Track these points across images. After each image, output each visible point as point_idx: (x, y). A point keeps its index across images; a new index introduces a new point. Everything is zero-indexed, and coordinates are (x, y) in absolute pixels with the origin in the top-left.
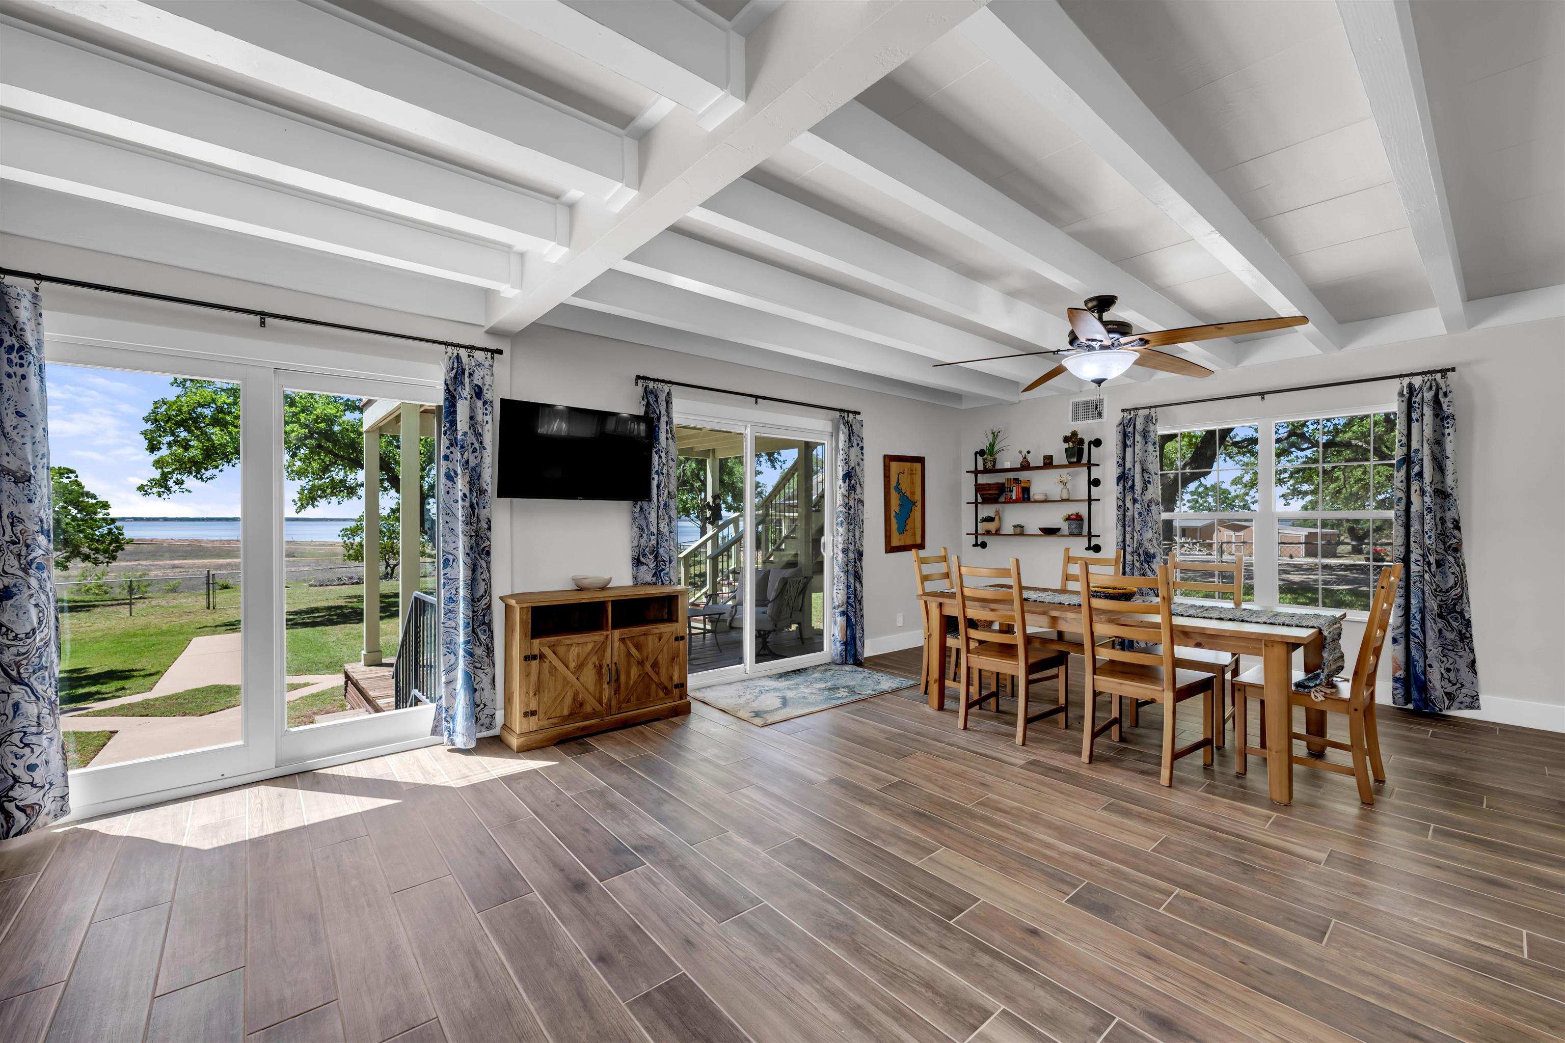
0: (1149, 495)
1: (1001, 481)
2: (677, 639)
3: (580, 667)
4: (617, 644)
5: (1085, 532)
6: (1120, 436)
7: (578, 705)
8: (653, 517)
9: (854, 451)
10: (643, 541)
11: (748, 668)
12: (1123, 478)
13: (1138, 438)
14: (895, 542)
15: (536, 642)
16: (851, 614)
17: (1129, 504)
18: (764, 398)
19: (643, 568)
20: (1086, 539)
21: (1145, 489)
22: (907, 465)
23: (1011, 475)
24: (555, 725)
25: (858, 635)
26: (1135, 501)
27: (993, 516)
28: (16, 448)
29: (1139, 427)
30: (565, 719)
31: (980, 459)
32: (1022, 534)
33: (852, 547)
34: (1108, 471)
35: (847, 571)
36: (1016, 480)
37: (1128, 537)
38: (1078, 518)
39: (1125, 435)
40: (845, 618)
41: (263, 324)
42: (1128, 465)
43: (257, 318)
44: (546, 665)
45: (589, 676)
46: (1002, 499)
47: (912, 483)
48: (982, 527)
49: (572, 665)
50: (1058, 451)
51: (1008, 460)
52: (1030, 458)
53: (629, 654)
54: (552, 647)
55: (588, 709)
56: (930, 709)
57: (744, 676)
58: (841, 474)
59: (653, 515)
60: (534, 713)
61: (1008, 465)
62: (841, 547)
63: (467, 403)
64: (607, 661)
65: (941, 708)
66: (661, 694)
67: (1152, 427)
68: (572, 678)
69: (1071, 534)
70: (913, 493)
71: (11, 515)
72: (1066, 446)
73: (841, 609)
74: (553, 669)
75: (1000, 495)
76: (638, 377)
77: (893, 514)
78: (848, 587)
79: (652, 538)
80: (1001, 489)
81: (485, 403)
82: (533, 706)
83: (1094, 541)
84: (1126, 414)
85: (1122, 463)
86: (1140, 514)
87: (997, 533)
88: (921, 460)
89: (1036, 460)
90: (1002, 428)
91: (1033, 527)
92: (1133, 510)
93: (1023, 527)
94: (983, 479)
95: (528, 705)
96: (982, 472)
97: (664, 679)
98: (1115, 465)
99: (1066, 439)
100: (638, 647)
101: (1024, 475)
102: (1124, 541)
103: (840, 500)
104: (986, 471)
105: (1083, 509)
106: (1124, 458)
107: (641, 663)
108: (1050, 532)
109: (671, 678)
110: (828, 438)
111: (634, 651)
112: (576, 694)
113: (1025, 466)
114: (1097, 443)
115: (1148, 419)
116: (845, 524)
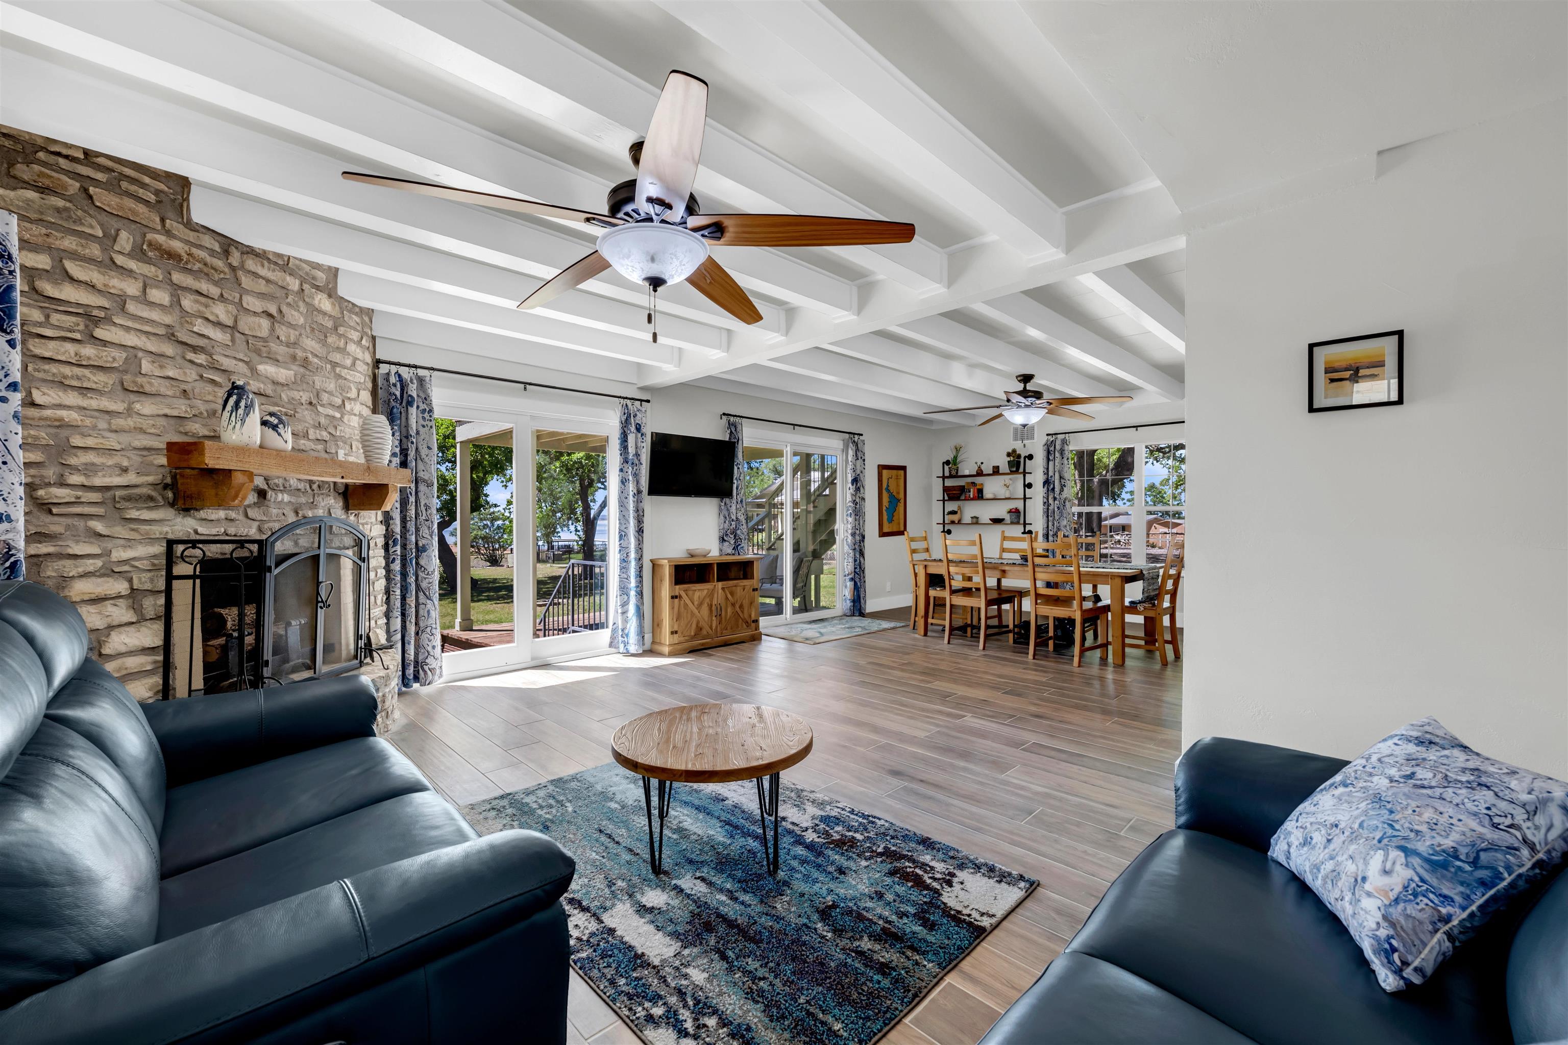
0: (1065, 494)
1: (963, 484)
2: (754, 590)
3: (701, 604)
4: (720, 591)
5: (1022, 521)
6: (1045, 453)
7: (699, 629)
8: (733, 509)
9: (859, 462)
10: (726, 526)
11: (788, 616)
12: (1047, 482)
13: (1057, 454)
14: (886, 530)
15: (677, 587)
16: (857, 580)
17: (1051, 501)
18: (800, 426)
19: (726, 544)
20: (1022, 526)
21: (1062, 490)
22: (894, 472)
23: (970, 480)
24: (687, 641)
25: (862, 596)
26: (1055, 499)
27: (956, 510)
28: (428, 466)
29: (1058, 447)
30: (693, 638)
31: (946, 468)
32: (977, 523)
33: (858, 532)
34: (1037, 477)
35: (855, 549)
36: (973, 484)
37: (1050, 524)
38: (1017, 511)
39: (1049, 452)
40: (853, 583)
41: (525, 389)
42: (1051, 474)
43: (522, 386)
44: (682, 602)
45: (705, 610)
46: (963, 497)
47: (898, 485)
48: (948, 518)
49: (696, 603)
50: (1003, 462)
51: (967, 469)
52: (983, 467)
53: (727, 598)
54: (686, 591)
55: (704, 632)
56: (919, 636)
57: (785, 622)
58: (850, 479)
59: (734, 507)
60: (676, 632)
61: (967, 472)
62: (850, 531)
63: (634, 435)
64: (715, 602)
65: (925, 635)
66: (745, 626)
67: (1066, 447)
68: (696, 611)
69: (1012, 523)
70: (898, 493)
71: (426, 505)
72: (1009, 459)
73: (850, 576)
74: (686, 605)
75: (961, 494)
76: (724, 414)
77: (884, 508)
78: (855, 561)
79: (733, 523)
80: (962, 489)
81: (642, 435)
82: (676, 628)
83: (1028, 528)
84: (1050, 437)
85: (1046, 473)
86: (1058, 508)
87: (959, 522)
88: (904, 468)
89: (987, 469)
90: (963, 444)
91: (985, 518)
92: (1054, 505)
93: (977, 518)
94: (949, 483)
95: (673, 627)
96: (947, 477)
97: (746, 616)
98: (1042, 473)
99: (1009, 455)
100: (732, 594)
101: (978, 480)
102: (1048, 527)
103: (849, 498)
104: (951, 476)
105: (1019, 505)
106: (1048, 469)
107: (733, 605)
108: (997, 521)
109: (750, 616)
110: (840, 453)
111: (729, 596)
112: (698, 622)
113: (980, 473)
114: (1030, 457)
115: (1064, 442)
116: (853, 515)
